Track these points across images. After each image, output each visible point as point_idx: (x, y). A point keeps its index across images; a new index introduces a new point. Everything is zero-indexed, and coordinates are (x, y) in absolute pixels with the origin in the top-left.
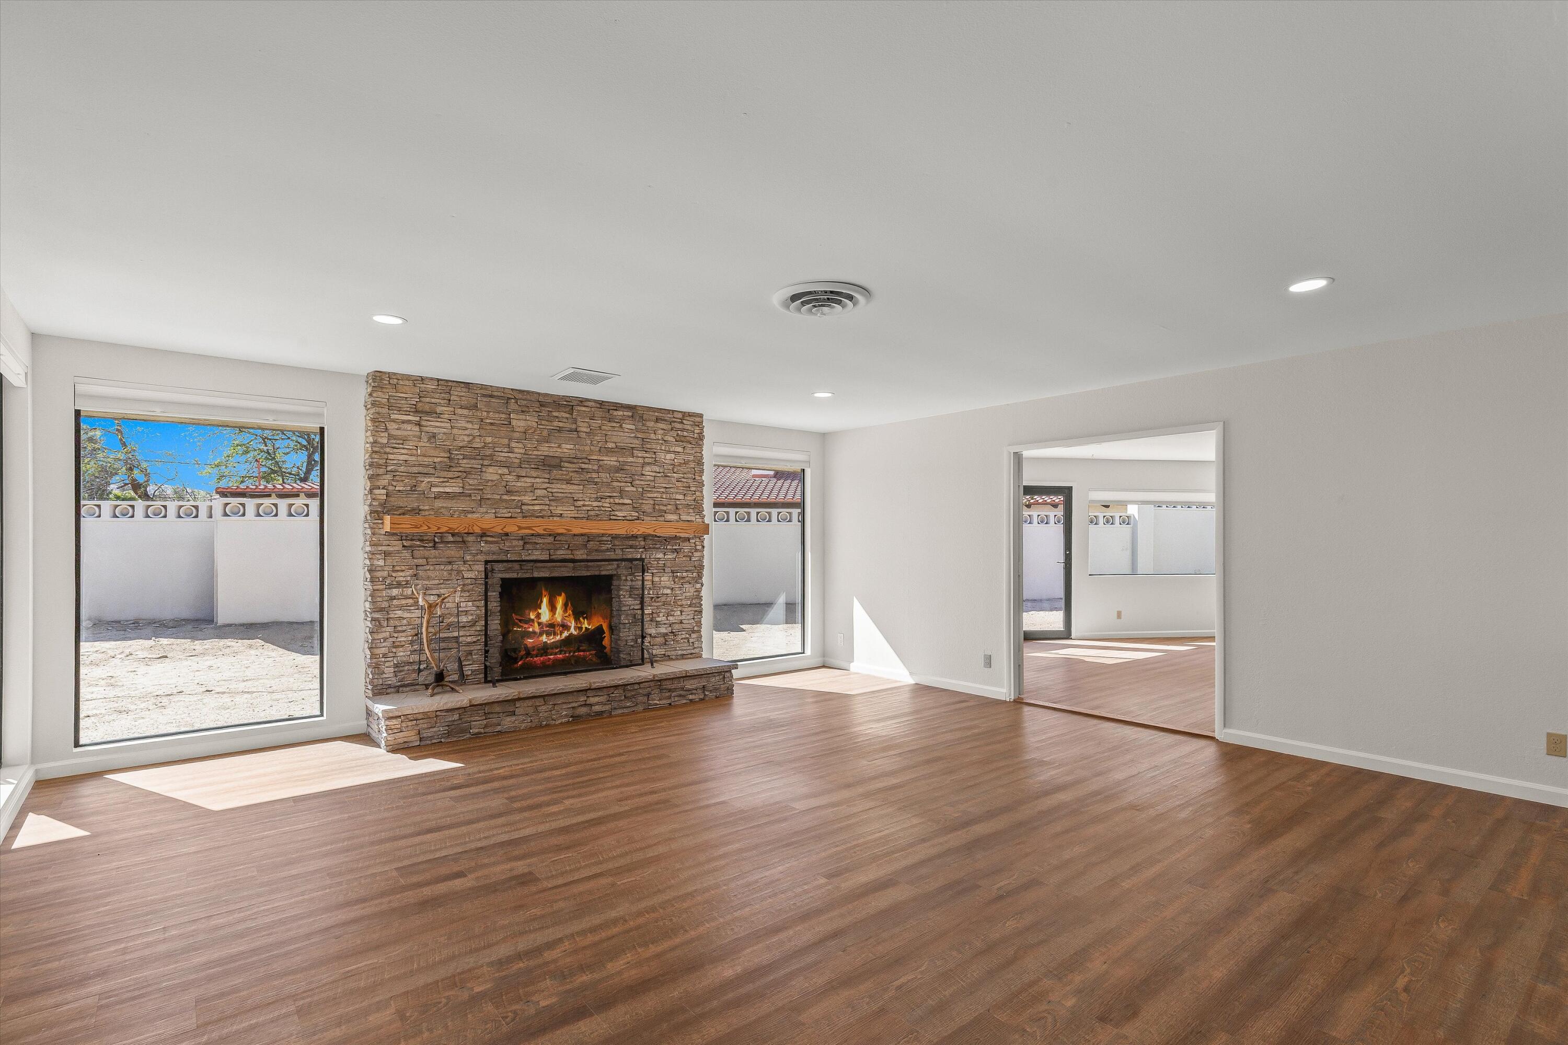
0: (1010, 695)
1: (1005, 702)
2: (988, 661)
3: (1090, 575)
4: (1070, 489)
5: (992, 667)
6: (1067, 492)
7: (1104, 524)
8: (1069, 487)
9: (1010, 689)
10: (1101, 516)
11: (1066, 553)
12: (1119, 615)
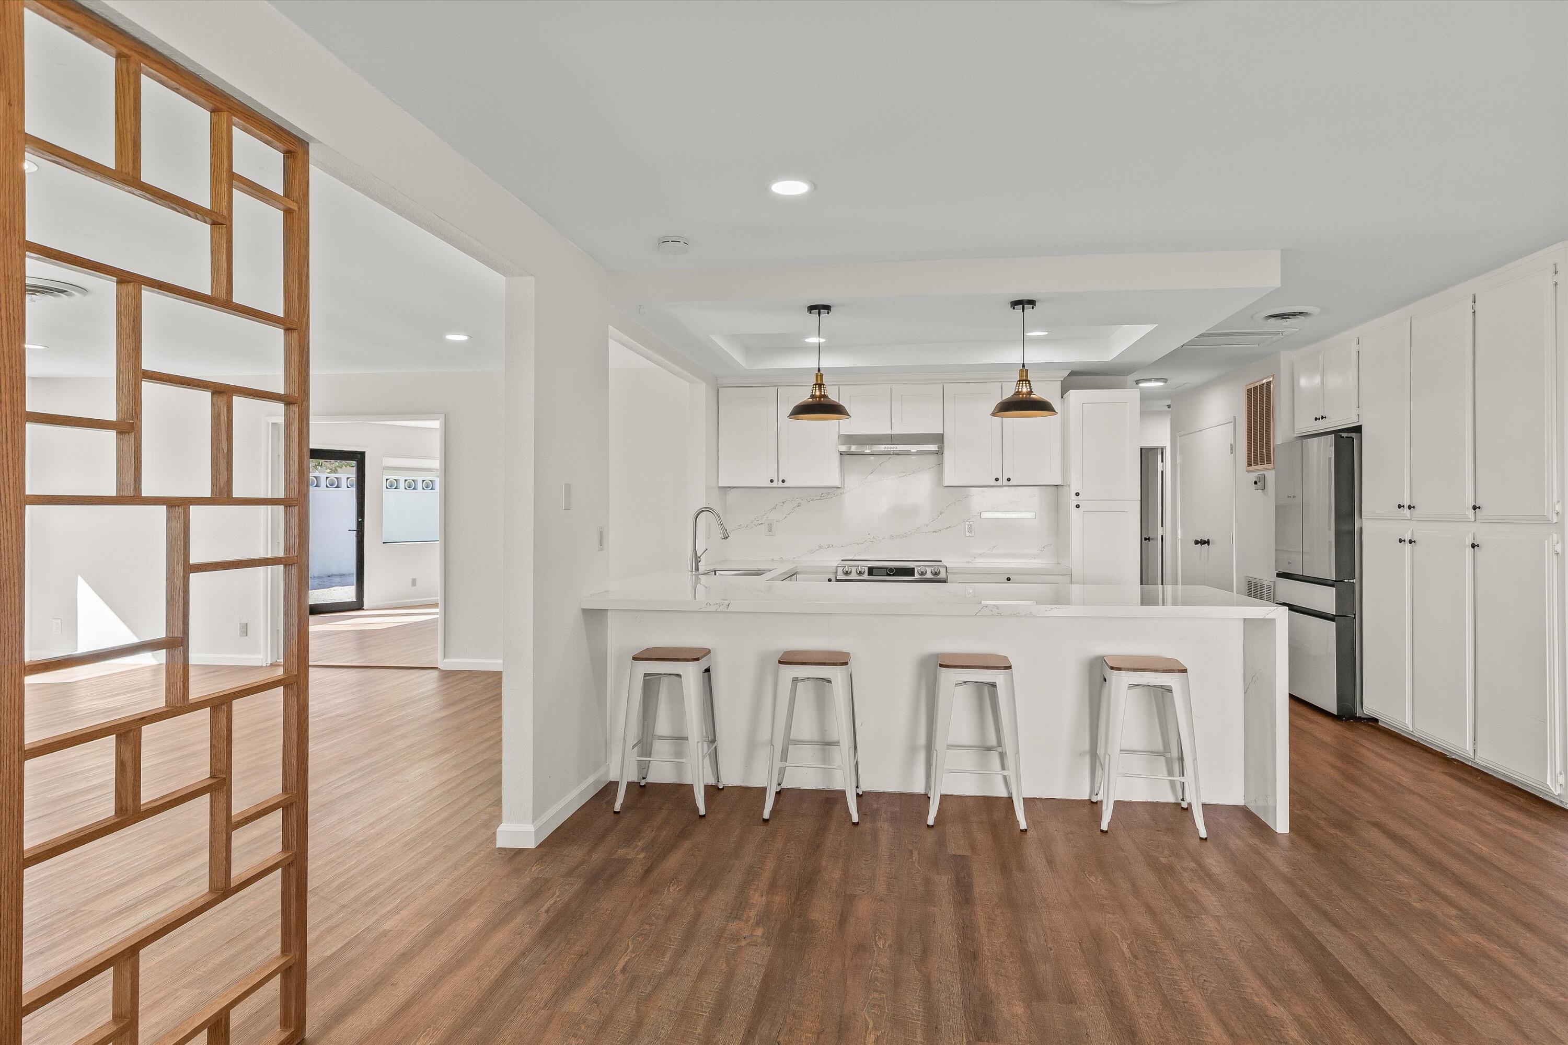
0: (266, 660)
1: (262, 667)
2: (245, 630)
3: (384, 543)
4: (363, 454)
5: (248, 634)
6: (359, 458)
7: (423, 489)
8: (362, 452)
9: (267, 654)
10: (420, 480)
11: (358, 520)
12: (414, 582)
